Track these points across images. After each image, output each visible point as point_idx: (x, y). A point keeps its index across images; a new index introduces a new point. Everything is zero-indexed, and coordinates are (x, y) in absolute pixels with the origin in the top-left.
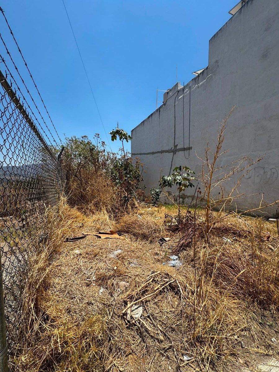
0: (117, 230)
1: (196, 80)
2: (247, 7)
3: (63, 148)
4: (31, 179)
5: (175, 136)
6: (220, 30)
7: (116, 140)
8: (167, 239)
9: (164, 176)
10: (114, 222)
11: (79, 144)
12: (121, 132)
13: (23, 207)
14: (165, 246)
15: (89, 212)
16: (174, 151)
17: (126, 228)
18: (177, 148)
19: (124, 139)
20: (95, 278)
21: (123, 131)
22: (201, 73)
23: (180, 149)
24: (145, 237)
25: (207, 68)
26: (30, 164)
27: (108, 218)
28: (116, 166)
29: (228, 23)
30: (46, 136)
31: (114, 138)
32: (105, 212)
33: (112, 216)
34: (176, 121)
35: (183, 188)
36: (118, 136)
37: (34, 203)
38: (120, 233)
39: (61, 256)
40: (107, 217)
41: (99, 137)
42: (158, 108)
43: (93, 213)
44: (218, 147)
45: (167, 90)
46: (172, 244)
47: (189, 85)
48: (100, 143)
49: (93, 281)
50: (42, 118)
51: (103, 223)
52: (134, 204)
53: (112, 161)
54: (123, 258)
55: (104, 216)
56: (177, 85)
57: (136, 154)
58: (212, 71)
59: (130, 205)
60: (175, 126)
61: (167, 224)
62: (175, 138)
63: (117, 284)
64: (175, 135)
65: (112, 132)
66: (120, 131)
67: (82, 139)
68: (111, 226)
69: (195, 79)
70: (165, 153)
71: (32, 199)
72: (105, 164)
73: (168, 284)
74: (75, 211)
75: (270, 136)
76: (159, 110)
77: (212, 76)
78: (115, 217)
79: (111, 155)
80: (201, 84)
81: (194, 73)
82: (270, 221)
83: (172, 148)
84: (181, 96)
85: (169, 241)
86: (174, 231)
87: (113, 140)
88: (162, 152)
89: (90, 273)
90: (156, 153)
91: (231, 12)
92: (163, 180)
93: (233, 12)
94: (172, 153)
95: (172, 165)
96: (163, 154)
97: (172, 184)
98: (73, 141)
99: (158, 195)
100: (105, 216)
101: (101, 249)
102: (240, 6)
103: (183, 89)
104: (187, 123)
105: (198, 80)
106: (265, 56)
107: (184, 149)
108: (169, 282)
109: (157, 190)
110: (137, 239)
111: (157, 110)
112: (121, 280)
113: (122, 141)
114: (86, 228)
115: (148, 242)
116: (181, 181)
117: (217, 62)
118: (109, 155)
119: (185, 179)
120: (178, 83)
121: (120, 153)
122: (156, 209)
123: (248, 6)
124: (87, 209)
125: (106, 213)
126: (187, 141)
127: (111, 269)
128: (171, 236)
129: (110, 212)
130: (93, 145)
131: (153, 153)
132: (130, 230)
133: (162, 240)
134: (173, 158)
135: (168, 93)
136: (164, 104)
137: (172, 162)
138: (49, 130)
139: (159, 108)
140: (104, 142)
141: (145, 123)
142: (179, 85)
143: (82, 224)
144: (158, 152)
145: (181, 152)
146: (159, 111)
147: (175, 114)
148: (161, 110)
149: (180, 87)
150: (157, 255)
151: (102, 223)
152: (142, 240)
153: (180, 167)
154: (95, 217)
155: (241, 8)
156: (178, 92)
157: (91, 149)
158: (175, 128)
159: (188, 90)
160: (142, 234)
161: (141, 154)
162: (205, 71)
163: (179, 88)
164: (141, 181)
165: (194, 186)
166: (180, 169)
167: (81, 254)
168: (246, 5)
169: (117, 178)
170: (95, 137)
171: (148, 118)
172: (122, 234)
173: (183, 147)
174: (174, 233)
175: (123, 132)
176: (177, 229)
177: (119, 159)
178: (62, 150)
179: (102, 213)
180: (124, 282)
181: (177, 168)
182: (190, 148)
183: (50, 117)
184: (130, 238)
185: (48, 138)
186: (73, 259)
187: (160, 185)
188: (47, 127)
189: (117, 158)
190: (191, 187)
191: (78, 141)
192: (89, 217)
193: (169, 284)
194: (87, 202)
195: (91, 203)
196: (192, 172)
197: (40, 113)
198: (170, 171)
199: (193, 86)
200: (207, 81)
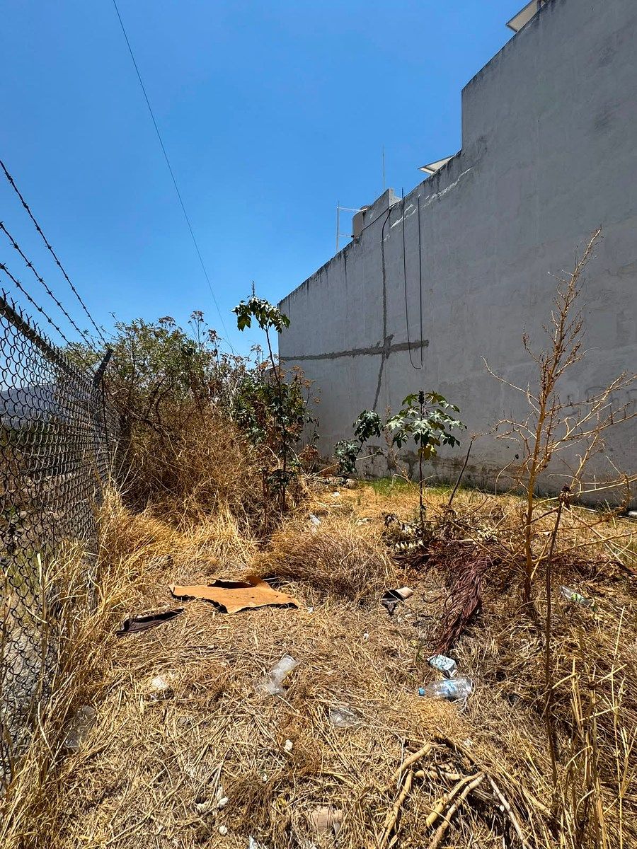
0: (266, 571)
1: (433, 182)
2: (552, 11)
3: (110, 351)
4: (30, 424)
5: (385, 315)
6: (487, 65)
7: (249, 326)
8: (404, 591)
9: (365, 412)
10: (253, 543)
11: (153, 337)
12: (263, 306)
13: (12, 494)
14: (402, 616)
15: (186, 519)
16: (386, 349)
17: (290, 565)
18: (392, 345)
19: (270, 324)
20: (223, 797)
21: (267, 303)
22: (444, 166)
23: (399, 345)
24: (344, 589)
25: (459, 155)
26: (30, 386)
27: (236, 533)
28: (246, 391)
29: (506, 49)
30: (50, 321)
31: (243, 322)
32: (229, 515)
33: (247, 524)
34: (387, 279)
35: (432, 449)
36: (253, 317)
37: (43, 481)
38: (274, 578)
39: (106, 702)
40: (233, 528)
41: (202, 320)
42: (341, 249)
43: (197, 521)
44: (558, 348)
45: (361, 209)
46: (420, 607)
47: (417, 194)
48: (204, 333)
49: (220, 809)
50: (30, 265)
51: (224, 548)
52: (299, 488)
53: (235, 375)
54: (304, 696)
55: (225, 527)
56: (385, 195)
57: (292, 359)
58: (472, 161)
59: (290, 491)
60: (384, 293)
61: (397, 545)
62: (385, 319)
63: (304, 822)
64: (385, 312)
65: (238, 306)
66: (260, 306)
67: (160, 325)
68: (245, 556)
69: (430, 180)
70: (361, 355)
71: (36, 472)
72: (219, 383)
73: (463, 796)
74: (146, 522)
75: (622, 313)
76: (344, 254)
77: (471, 174)
78: (254, 526)
79: (233, 362)
80: (445, 191)
81: (423, 169)
82: (631, 516)
83: (378, 344)
84: (398, 222)
85: (408, 597)
86: (417, 564)
87: (241, 327)
88: (355, 353)
89: (207, 776)
90: (340, 355)
91: (512, 24)
92: (365, 421)
93: (518, 25)
94: (380, 356)
95: (380, 383)
96: (357, 357)
97: (404, 440)
98: (136, 330)
99: (353, 458)
100: (229, 528)
101: (232, 660)
102: (534, 9)
103: (402, 205)
104: (414, 283)
105: (438, 183)
106: (602, 124)
107: (409, 346)
108: (467, 789)
109: (351, 447)
110: (323, 596)
111: (339, 255)
112: (316, 800)
113: (267, 331)
114: (179, 569)
115: (354, 605)
116: (428, 433)
117: (482, 139)
118: (227, 363)
119: (436, 425)
120: (388, 190)
121: (253, 356)
122: (351, 493)
123: (556, 8)
124: (181, 510)
125: (231, 517)
126: (415, 328)
127: (274, 753)
128: (411, 580)
129: (241, 513)
130: (191, 342)
131: (333, 356)
132: (301, 569)
133: (391, 595)
134: (382, 365)
135: (364, 214)
136: (357, 241)
137: (380, 376)
138: (59, 304)
139: (345, 250)
140: (214, 332)
141: (312, 285)
142: (391, 196)
143: (169, 557)
144: (345, 354)
145: (401, 352)
146: (345, 257)
147: (384, 264)
148: (350, 253)
149: (395, 200)
150: (393, 655)
151: (222, 548)
152: (336, 599)
153: (422, 393)
154: (202, 533)
155: (539, 12)
156: (390, 210)
157: (184, 352)
158: (385, 297)
159: (414, 208)
160: (336, 582)
161: (302, 358)
162: (454, 163)
163: (391, 203)
164: (308, 422)
165: (458, 443)
166: (421, 401)
167: (170, 693)
168: (549, 6)
169: (252, 421)
170: (192, 320)
171: (318, 273)
172: (282, 584)
173: (407, 341)
174: (417, 570)
175: (267, 306)
176: (425, 559)
177: (253, 371)
178: (107, 358)
179: (221, 518)
180: (325, 810)
181: (412, 397)
182: (423, 344)
183: (59, 263)
184: (305, 595)
185: (58, 329)
186: (146, 713)
187: (356, 434)
188: (50, 293)
189: (246, 369)
190: (453, 446)
191: (150, 331)
192: (186, 533)
193: (468, 796)
194: (180, 492)
195: (190, 492)
196: (452, 406)
197: (16, 247)
198: (377, 398)
199: (425, 196)
200: (460, 186)
